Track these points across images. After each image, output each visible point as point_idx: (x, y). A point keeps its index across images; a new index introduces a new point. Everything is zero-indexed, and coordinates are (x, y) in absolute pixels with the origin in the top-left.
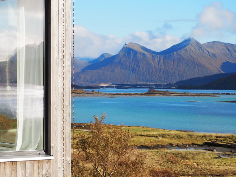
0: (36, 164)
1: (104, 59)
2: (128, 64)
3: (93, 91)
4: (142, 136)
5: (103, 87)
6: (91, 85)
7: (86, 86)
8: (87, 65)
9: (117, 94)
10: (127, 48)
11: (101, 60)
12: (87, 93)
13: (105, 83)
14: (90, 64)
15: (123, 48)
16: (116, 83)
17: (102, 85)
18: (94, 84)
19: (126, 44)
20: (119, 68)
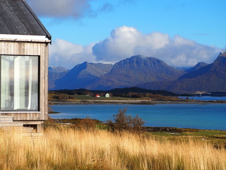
0: (34, 114)
1: (200, 67)
2: (223, 73)
3: (187, 99)
4: (217, 138)
5: (198, 95)
6: (187, 93)
7: (183, 93)
8: (183, 74)
9: (210, 102)
10: (222, 57)
11: (197, 69)
12: (182, 101)
13: (201, 91)
14: (186, 73)
15: (219, 57)
16: (211, 91)
17: (198, 93)
18: (190, 92)
19: (221, 54)
20: (215, 77)
